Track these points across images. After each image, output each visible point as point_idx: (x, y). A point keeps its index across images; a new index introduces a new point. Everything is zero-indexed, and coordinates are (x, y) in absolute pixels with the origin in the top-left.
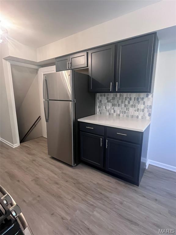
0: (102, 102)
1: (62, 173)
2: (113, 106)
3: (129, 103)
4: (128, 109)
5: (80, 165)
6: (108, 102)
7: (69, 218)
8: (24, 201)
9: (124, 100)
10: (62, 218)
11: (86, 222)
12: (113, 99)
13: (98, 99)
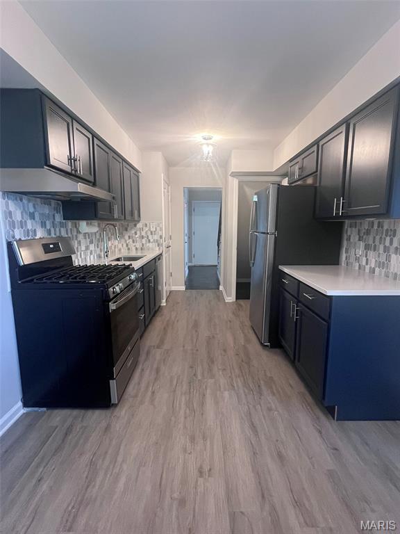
0: (352, 240)
1: (245, 347)
2: (365, 249)
3: (391, 243)
4: (388, 258)
5: (278, 350)
6: (359, 240)
7: (200, 377)
8: (184, 347)
9: (384, 236)
10: (195, 375)
11: (208, 391)
12: (368, 232)
13: (347, 233)
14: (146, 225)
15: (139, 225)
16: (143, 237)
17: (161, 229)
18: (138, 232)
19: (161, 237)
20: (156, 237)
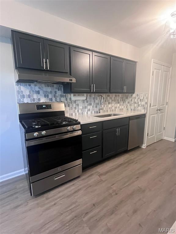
7: (85, 219)
8: (113, 185)
10: (86, 214)
14: (138, 95)
15: (134, 95)
16: (135, 103)
17: (147, 98)
18: (133, 100)
19: (146, 103)
20: (143, 103)
